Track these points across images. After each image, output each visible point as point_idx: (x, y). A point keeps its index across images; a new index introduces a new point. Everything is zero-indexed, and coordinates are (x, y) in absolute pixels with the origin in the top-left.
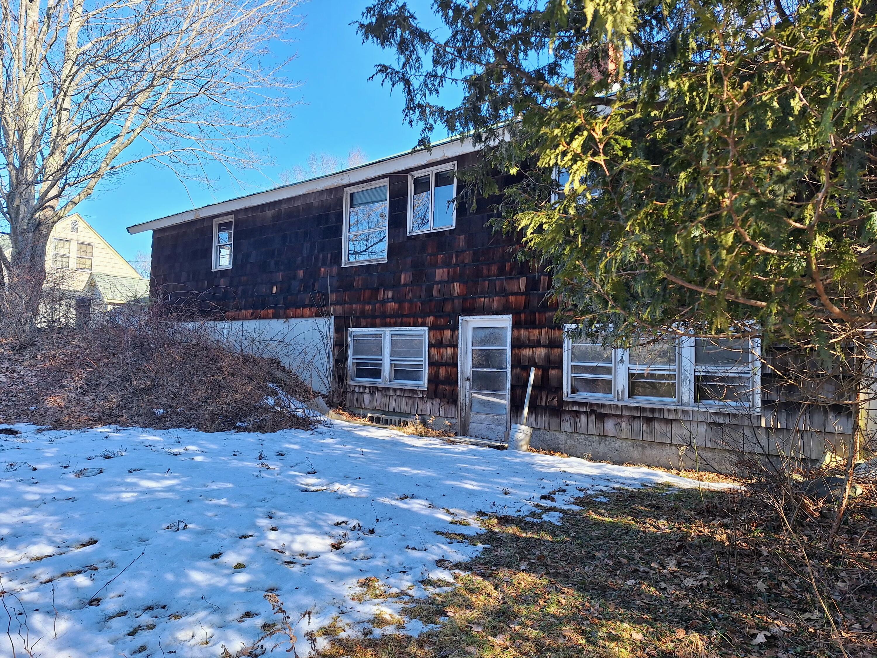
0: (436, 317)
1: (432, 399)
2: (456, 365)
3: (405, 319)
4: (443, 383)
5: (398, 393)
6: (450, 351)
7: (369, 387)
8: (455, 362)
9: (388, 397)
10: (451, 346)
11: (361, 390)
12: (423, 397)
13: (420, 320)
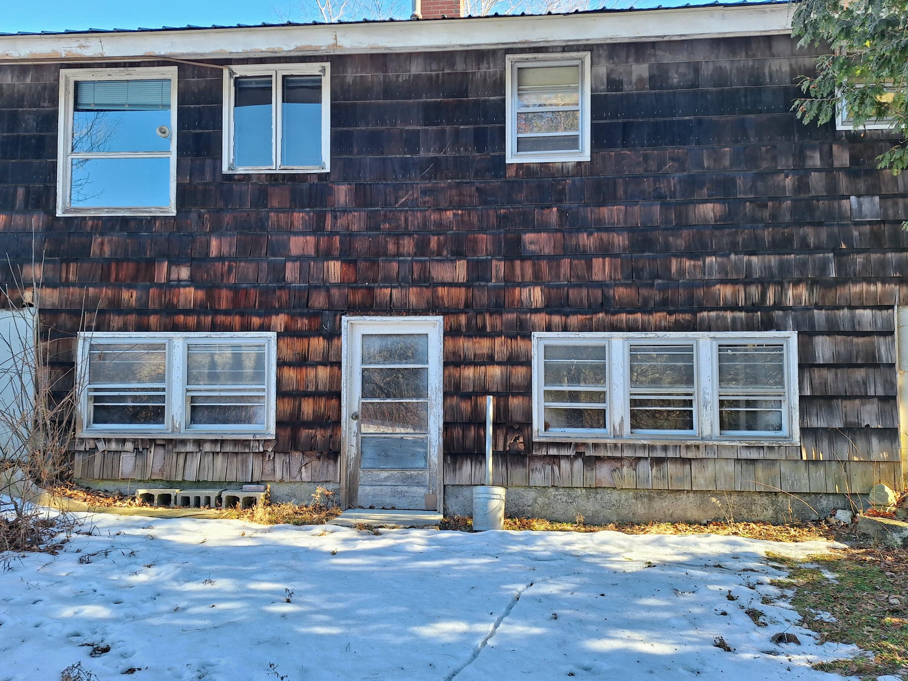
0: (292, 316)
1: (285, 453)
2: (338, 395)
3: (221, 319)
4: (309, 425)
5: (207, 447)
6: (323, 372)
7: (135, 441)
8: (334, 389)
9: (182, 457)
10: (325, 363)
11: (113, 446)
12: (265, 451)
13: (256, 321)
